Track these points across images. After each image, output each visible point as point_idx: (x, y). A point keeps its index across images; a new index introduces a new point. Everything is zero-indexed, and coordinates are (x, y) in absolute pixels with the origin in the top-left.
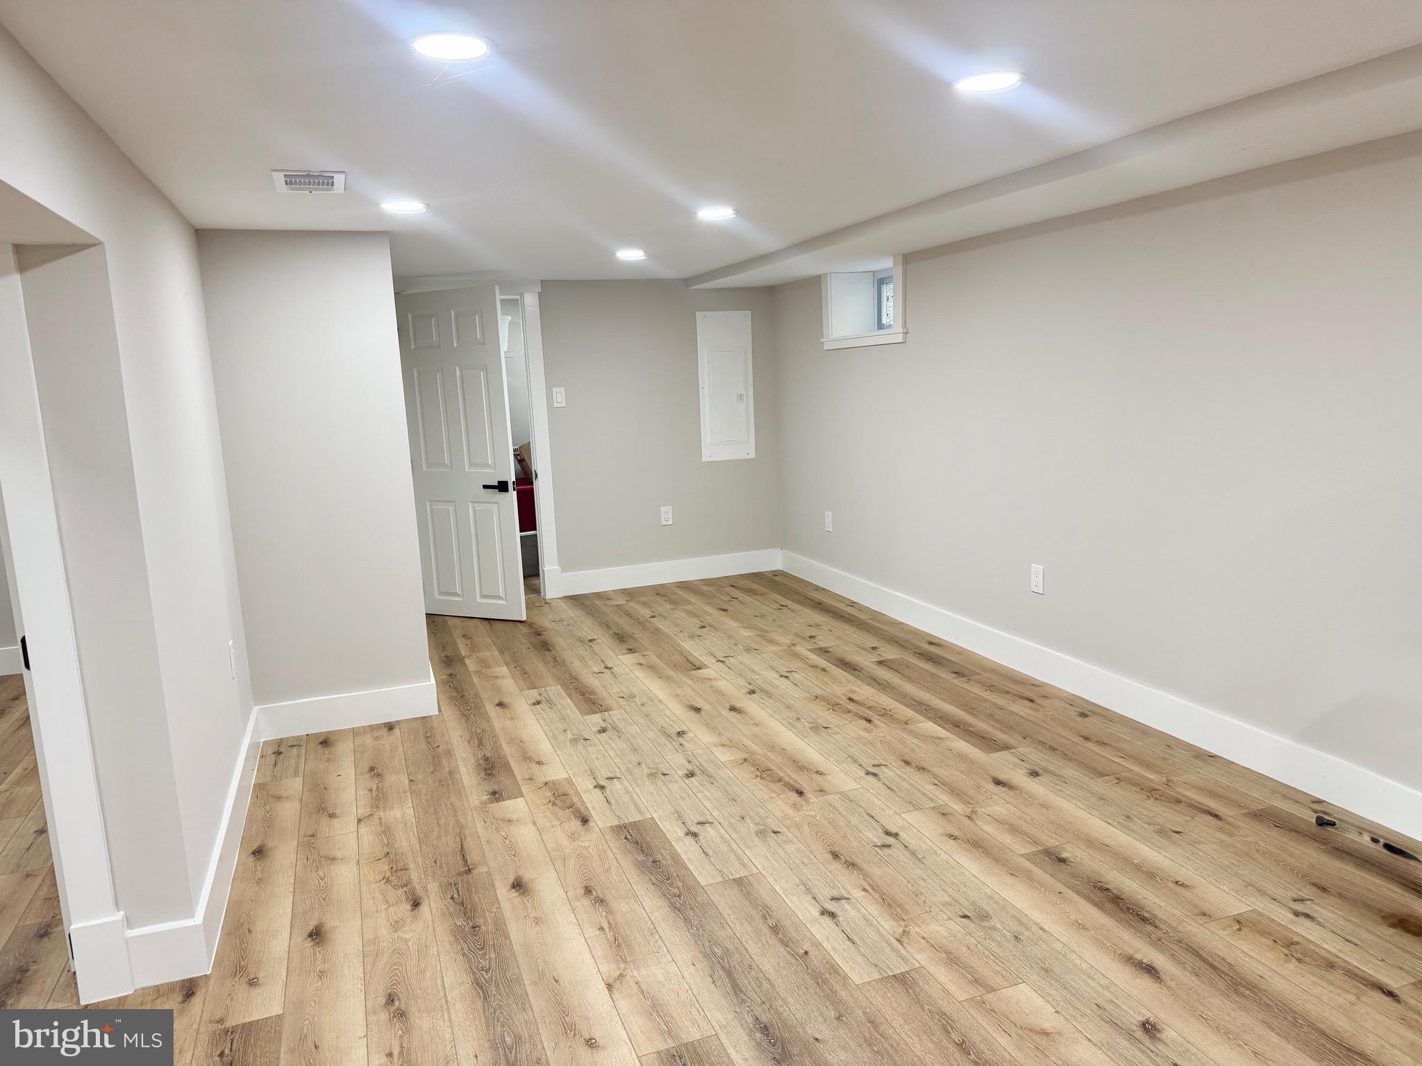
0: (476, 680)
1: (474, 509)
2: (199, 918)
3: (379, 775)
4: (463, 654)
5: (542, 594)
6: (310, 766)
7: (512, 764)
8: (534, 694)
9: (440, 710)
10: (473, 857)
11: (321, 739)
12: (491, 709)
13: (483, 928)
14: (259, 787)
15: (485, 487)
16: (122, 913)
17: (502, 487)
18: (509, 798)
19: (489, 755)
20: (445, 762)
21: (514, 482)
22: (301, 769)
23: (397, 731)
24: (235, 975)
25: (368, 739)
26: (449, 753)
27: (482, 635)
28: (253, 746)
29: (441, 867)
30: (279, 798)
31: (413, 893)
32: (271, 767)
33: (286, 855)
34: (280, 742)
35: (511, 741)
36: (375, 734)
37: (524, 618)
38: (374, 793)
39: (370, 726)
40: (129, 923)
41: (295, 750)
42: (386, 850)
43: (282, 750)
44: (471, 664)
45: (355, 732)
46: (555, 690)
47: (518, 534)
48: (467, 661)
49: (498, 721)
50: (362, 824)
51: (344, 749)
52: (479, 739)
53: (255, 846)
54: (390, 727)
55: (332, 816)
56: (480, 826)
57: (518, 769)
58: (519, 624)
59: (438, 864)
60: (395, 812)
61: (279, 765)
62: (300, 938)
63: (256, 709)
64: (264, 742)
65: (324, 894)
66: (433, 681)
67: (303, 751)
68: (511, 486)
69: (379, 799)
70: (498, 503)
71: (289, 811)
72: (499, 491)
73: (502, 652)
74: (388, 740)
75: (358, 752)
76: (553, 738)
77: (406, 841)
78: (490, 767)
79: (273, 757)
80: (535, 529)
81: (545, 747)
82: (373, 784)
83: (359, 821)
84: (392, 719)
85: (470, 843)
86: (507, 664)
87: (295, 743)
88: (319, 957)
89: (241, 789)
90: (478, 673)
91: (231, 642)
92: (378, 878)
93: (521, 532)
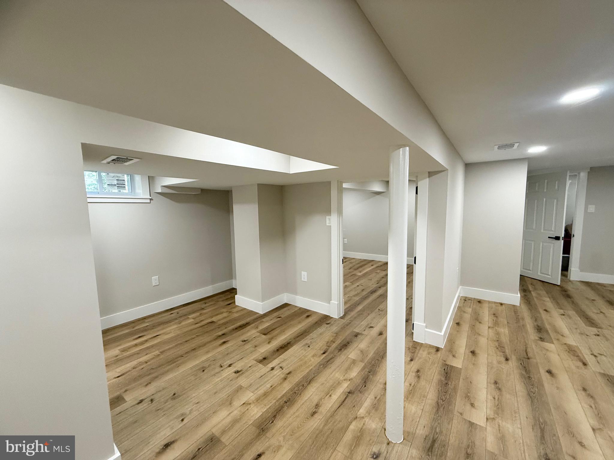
0: (535, 299)
1: (543, 245)
2: (442, 333)
3: (497, 317)
4: (531, 290)
5: (568, 277)
6: (474, 306)
7: (550, 331)
8: (562, 311)
9: (520, 305)
10: (530, 355)
11: (479, 300)
12: (542, 311)
13: (533, 379)
14: (459, 308)
15: (549, 237)
16: (425, 324)
17: (557, 238)
18: (547, 342)
19: (539, 325)
20: (521, 321)
21: (563, 237)
22: (472, 306)
23: (504, 306)
24: (449, 352)
25: (494, 305)
26: (523, 319)
27: (539, 285)
28: (459, 296)
29: (517, 353)
30: (464, 312)
31: (506, 356)
32: (463, 303)
33: (466, 327)
34: (466, 297)
35: (550, 324)
36: (496, 305)
37: (559, 284)
38: (495, 321)
39: (494, 302)
40: (426, 327)
41: (470, 301)
42: (497, 339)
43: (466, 299)
44: (534, 294)
45: (489, 302)
46: (572, 313)
47: (561, 255)
48: (532, 293)
49: (544, 315)
50: (490, 329)
51: (486, 306)
52: (536, 319)
53: (457, 322)
54: (501, 304)
55: (480, 323)
56: (534, 346)
57: (552, 335)
58: (557, 286)
59: (516, 351)
60: (501, 329)
61: (465, 303)
62: (468, 352)
63: (460, 287)
64: (461, 296)
65: (476, 342)
66: (519, 295)
67: (472, 302)
68: (561, 238)
69: (496, 324)
70: (554, 243)
71: (467, 317)
72: (555, 239)
73: (547, 293)
74: (500, 308)
75: (490, 308)
76: (570, 329)
77: (505, 339)
78: (539, 329)
79: (464, 301)
80: (569, 254)
81: (566, 331)
82: (495, 319)
83: (489, 327)
84: (503, 302)
85: (529, 350)
86: (549, 297)
87: (470, 299)
88: (473, 359)
89: (455, 307)
90: (537, 297)
91: (458, 268)
92: (494, 346)
93: (563, 254)
